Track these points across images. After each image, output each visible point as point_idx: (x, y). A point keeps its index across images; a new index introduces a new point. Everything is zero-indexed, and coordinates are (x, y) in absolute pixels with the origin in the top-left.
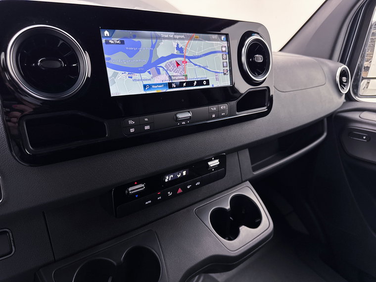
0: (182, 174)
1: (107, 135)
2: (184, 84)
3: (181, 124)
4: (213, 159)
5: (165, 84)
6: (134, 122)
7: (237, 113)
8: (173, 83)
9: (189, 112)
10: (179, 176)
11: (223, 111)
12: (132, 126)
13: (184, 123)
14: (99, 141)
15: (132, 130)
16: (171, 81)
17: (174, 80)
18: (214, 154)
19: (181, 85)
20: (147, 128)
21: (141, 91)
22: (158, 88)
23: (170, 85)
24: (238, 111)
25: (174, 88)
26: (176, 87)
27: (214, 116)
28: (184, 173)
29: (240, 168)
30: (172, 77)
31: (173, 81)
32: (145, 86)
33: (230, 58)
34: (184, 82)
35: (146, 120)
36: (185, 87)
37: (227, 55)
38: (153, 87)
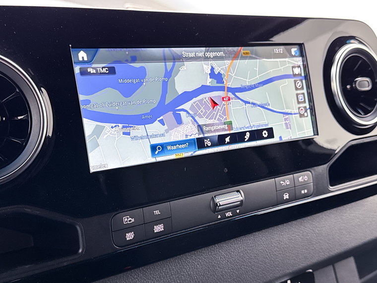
2: (227, 140)
3: (224, 217)
4: (289, 282)
5: (190, 142)
6: (133, 220)
7: (331, 188)
8: (206, 138)
9: (238, 191)
11: (304, 185)
12: (129, 228)
13: (229, 214)
14: (65, 264)
15: (130, 236)
16: (201, 136)
17: (209, 132)
18: (290, 274)
19: (221, 140)
20: (159, 228)
21: (148, 159)
22: (178, 149)
23: (200, 143)
24: (333, 184)
25: (208, 147)
26: (213, 145)
27: (286, 196)
30: (204, 128)
31: (206, 135)
32: (154, 148)
33: (309, 86)
34: (226, 136)
35: (157, 212)
36: (228, 143)
37: (304, 81)
38: (169, 148)
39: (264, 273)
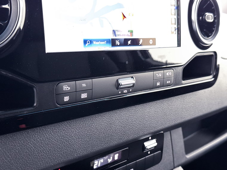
0: (114, 158)
1: (35, 105)
2: (129, 42)
3: (122, 93)
4: (150, 138)
5: (108, 41)
6: (69, 88)
7: (183, 82)
8: (117, 39)
9: (132, 77)
10: (110, 161)
11: (169, 78)
12: (66, 93)
13: (125, 91)
14: (25, 112)
15: (66, 99)
16: (114, 37)
17: (119, 35)
18: (152, 133)
19: (125, 42)
20: (84, 96)
21: (80, 48)
22: (100, 44)
23: (113, 42)
24: (184, 80)
25: (117, 46)
26: (121, 45)
27: (158, 84)
28: (116, 157)
29: (173, 150)
30: (117, 33)
31: (117, 37)
32: (85, 42)
33: (179, 14)
34: (129, 39)
35: (84, 85)
36: (130, 45)
37: (176, 10)
38: (94, 42)
39: (139, 131)
